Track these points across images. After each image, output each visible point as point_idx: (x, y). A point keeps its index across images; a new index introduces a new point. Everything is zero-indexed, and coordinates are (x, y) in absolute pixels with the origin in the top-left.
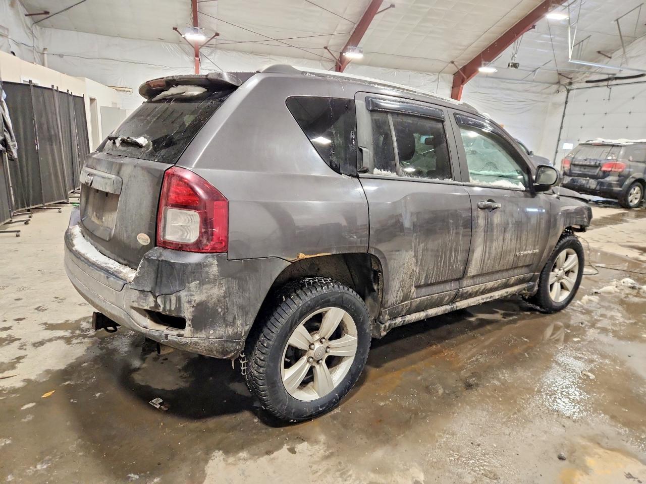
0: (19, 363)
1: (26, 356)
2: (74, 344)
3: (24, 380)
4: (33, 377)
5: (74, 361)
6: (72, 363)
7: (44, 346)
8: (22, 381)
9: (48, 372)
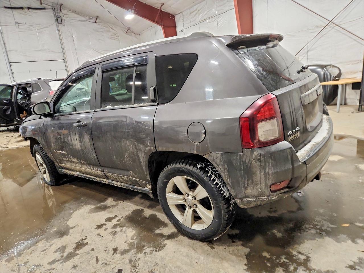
0: (354, 262)
1: (347, 267)
2: (306, 255)
3: (356, 243)
4: (349, 242)
5: (317, 239)
6: (319, 238)
7: (327, 269)
8: (358, 244)
9: (338, 241)
